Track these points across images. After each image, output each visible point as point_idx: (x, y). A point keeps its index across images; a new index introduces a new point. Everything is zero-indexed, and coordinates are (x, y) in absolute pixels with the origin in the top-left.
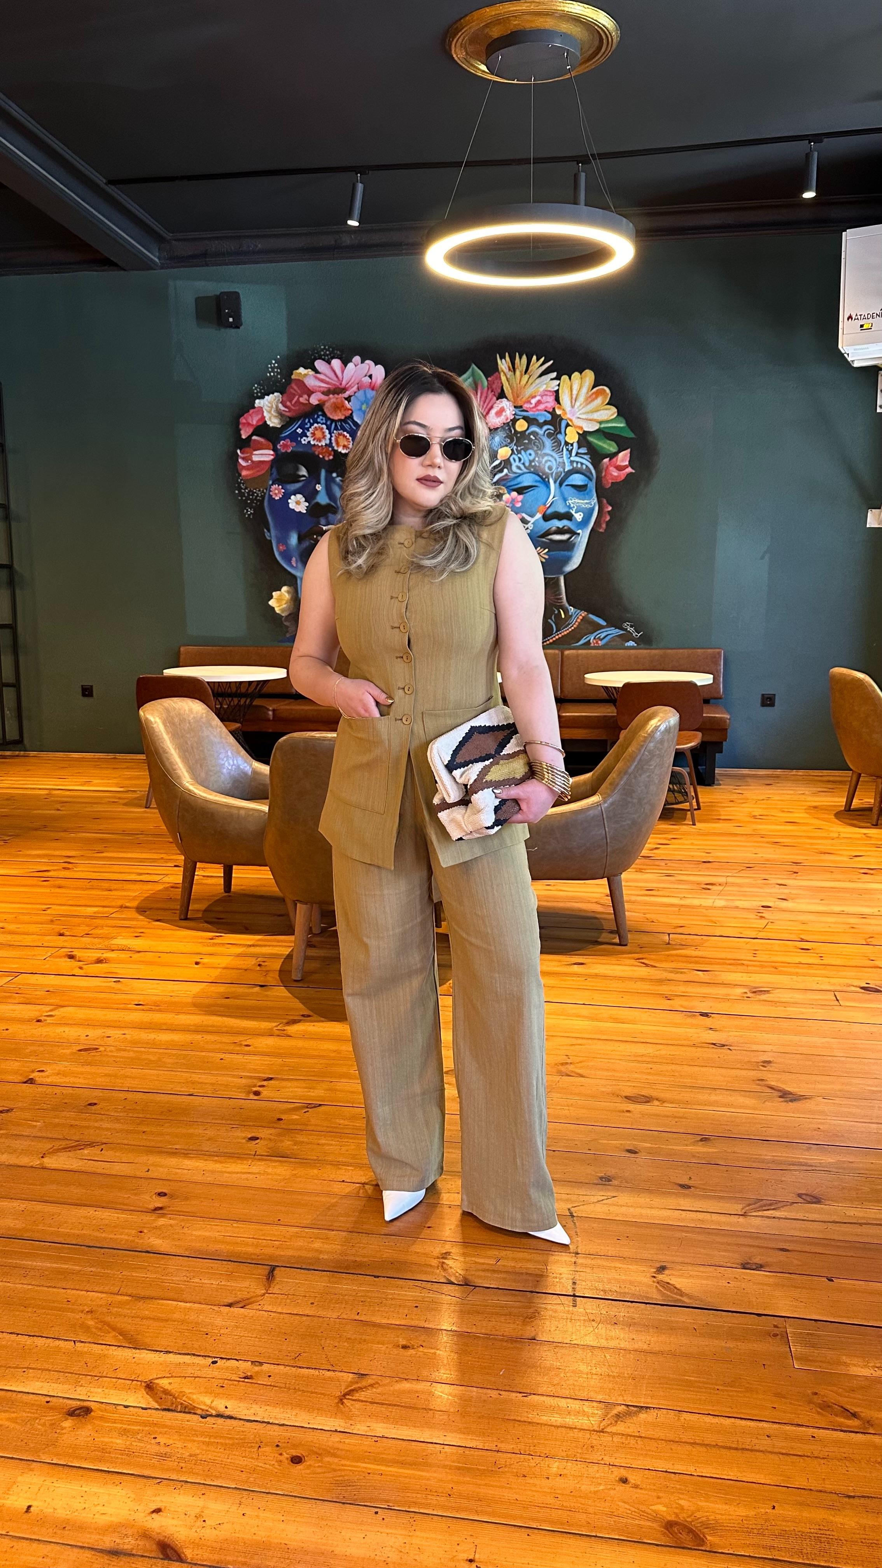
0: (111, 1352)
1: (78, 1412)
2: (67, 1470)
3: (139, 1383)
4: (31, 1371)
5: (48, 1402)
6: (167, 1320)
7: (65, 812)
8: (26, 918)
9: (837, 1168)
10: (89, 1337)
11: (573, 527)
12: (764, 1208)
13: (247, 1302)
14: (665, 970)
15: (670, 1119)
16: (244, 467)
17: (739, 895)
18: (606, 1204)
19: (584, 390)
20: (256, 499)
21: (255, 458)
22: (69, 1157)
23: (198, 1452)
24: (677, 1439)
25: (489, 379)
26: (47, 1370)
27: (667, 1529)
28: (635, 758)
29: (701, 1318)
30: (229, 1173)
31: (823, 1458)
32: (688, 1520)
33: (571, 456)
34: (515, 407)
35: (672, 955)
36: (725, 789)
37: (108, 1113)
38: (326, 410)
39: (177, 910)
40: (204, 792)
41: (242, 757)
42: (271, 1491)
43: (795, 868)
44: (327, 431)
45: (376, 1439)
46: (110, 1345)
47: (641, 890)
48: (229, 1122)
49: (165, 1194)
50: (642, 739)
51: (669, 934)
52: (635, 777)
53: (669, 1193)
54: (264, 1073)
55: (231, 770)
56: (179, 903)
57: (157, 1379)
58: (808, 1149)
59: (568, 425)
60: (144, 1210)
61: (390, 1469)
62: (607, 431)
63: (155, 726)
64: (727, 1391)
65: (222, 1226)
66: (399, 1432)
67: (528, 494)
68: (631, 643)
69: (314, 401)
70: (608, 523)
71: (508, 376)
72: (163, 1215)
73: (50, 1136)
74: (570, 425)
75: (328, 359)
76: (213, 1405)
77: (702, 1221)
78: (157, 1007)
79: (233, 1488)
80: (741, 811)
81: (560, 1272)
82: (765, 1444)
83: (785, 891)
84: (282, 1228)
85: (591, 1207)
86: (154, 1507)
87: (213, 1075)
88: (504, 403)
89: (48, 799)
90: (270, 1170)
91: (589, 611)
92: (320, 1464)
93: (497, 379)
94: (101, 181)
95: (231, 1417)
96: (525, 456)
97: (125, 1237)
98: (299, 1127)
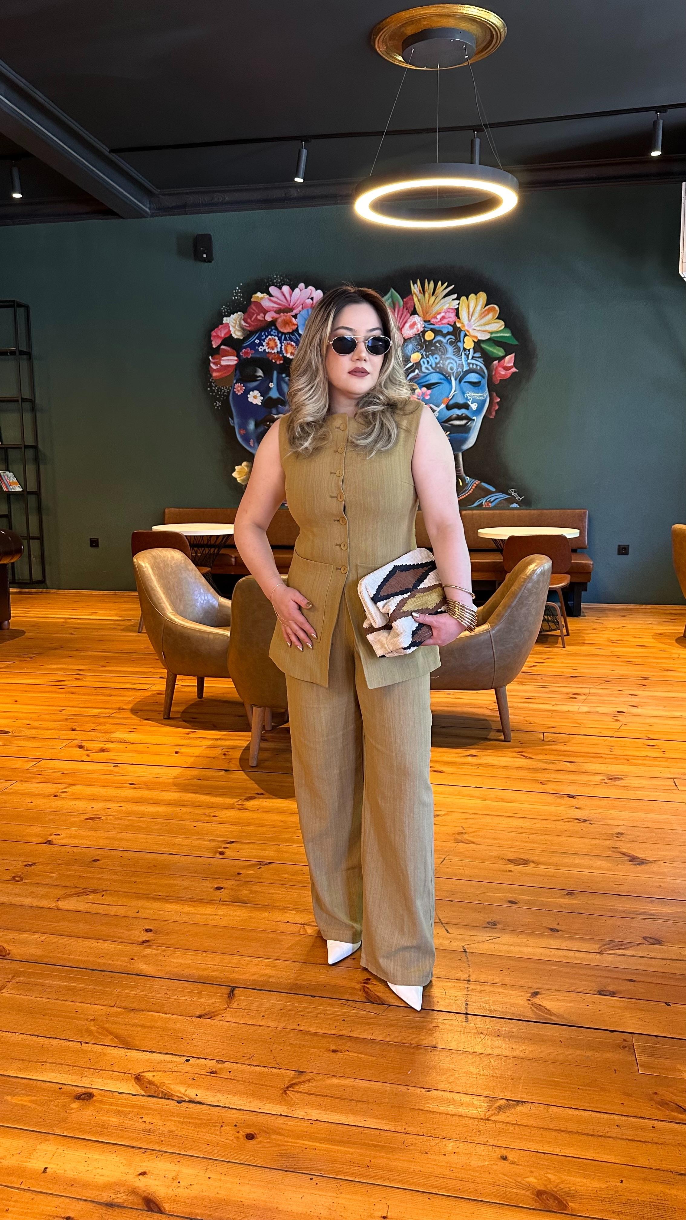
0: (109, 1051)
1: (83, 1096)
2: (74, 1141)
3: (130, 1075)
4: (48, 1064)
5: (60, 1089)
6: (152, 1028)
7: (77, 636)
8: (47, 717)
9: (675, 917)
10: (92, 1039)
11: (469, 415)
12: (617, 948)
13: (213, 1014)
14: (539, 760)
15: (542, 878)
16: (214, 370)
17: (600, 703)
18: (492, 943)
19: (479, 308)
20: (223, 394)
21: (223, 363)
22: (78, 901)
23: (174, 1129)
24: (546, 1127)
25: (404, 300)
26: (60, 1064)
27: (538, 1197)
28: (517, 595)
29: (566, 1032)
30: (200, 914)
31: (662, 1144)
32: (555, 1189)
33: (468, 359)
34: (424, 321)
35: (546, 750)
36: (588, 619)
37: (107, 867)
38: (278, 326)
39: (161, 711)
40: (183, 620)
41: (211, 594)
42: (231, 1161)
43: (644, 682)
44: (278, 342)
45: (311, 1122)
46: (108, 1046)
47: (522, 698)
48: (200, 875)
49: (151, 930)
50: (522, 580)
51: (544, 733)
52: (517, 610)
53: (542, 935)
54: (228, 838)
55: (203, 604)
56: (163, 706)
57: (144, 1072)
58: (652, 902)
59: (466, 335)
60: (135, 942)
61: (323, 1145)
62: (496, 339)
63: (145, 569)
64: (586, 1090)
65: (194, 955)
66: (330, 1117)
67: (435, 389)
68: (515, 505)
69: (268, 318)
70: (497, 411)
71: (419, 298)
72: (150, 947)
73: (64, 884)
74: (467, 335)
75: (280, 285)
76: (186, 1093)
77: (568, 957)
78: (145, 786)
79: (201, 1157)
80: (601, 637)
81: (456, 995)
82: (615, 1131)
83: (635, 700)
84: (239, 957)
85: (481, 946)
86: (140, 1171)
87: (189, 839)
88: (416, 318)
89: (64, 626)
90: (231, 913)
91: (482, 480)
92: (268, 1140)
93: (410, 299)
94: (105, 150)
95: (200, 1103)
96: (432, 360)
97: (120, 963)
98: (253, 880)
